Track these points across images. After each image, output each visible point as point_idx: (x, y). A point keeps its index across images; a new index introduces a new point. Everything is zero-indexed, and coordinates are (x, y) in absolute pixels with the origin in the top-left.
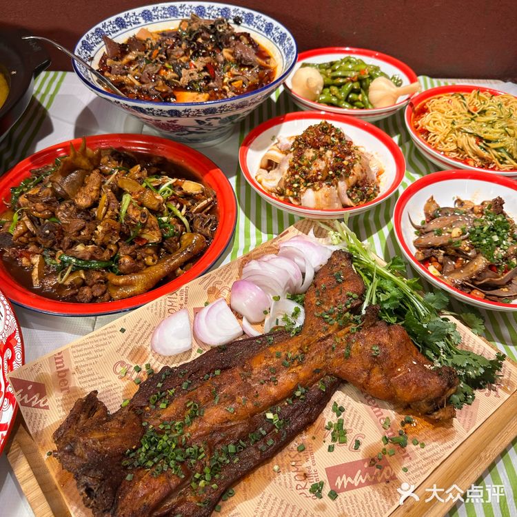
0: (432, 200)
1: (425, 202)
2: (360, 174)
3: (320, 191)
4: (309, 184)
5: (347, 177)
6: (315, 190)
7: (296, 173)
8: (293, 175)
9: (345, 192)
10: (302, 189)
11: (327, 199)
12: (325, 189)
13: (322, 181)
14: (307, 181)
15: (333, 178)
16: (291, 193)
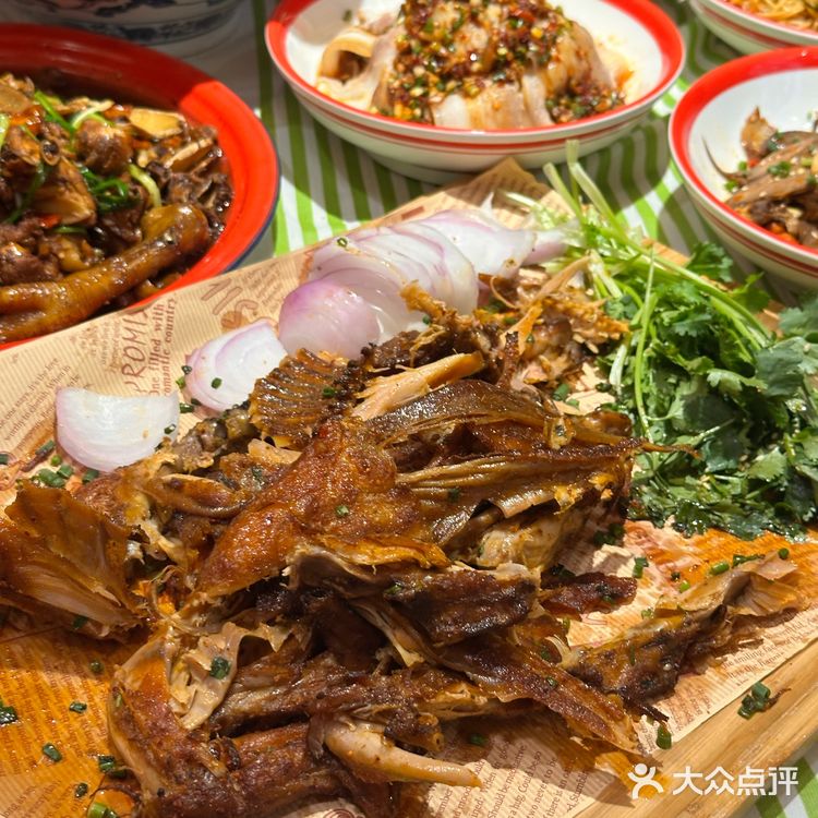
0: (756, 120)
1: (741, 124)
2: (574, 60)
3: (479, 98)
4: (451, 84)
5: (543, 66)
6: (467, 95)
7: (417, 63)
8: (409, 70)
9: (541, 102)
10: (435, 97)
11: (500, 116)
12: (492, 92)
13: (484, 73)
14: (445, 77)
15: (507, 64)
16: (408, 112)
